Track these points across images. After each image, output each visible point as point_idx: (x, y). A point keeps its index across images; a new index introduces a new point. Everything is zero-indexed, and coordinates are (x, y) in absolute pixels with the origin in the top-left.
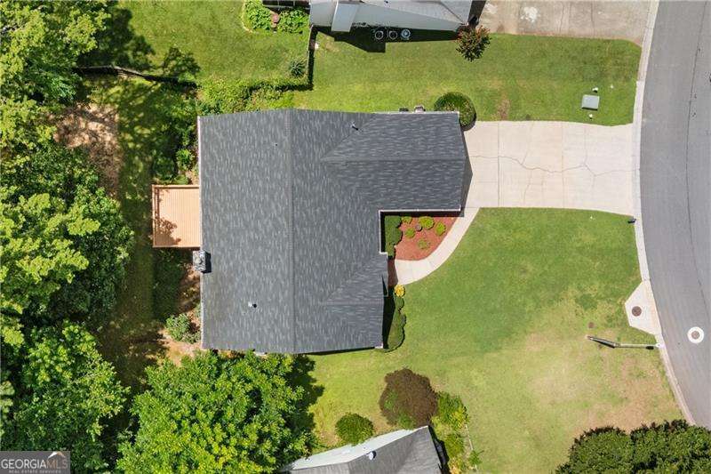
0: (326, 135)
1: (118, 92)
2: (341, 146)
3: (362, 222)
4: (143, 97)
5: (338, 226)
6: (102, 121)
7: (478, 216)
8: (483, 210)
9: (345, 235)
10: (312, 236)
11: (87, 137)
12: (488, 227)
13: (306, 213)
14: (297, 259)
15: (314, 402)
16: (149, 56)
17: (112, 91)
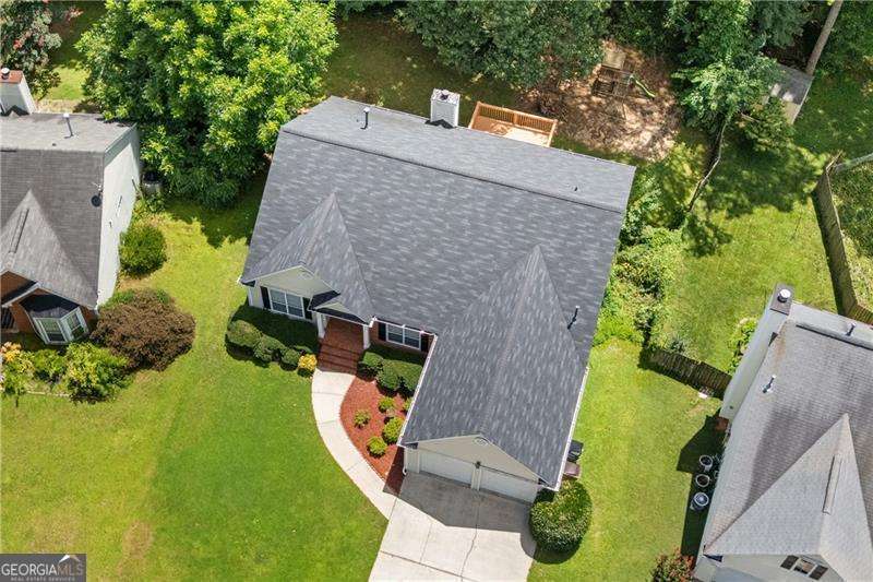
0: (572, 266)
1: (684, 171)
2: (550, 285)
3: (429, 299)
4: (672, 191)
5: (433, 252)
6: (650, 145)
7: (376, 512)
8: (384, 523)
9: (418, 262)
10: (432, 202)
11: (634, 127)
12: (354, 524)
13: (466, 201)
14: (408, 167)
15: (203, 230)
16: (725, 213)
17: (687, 167)
